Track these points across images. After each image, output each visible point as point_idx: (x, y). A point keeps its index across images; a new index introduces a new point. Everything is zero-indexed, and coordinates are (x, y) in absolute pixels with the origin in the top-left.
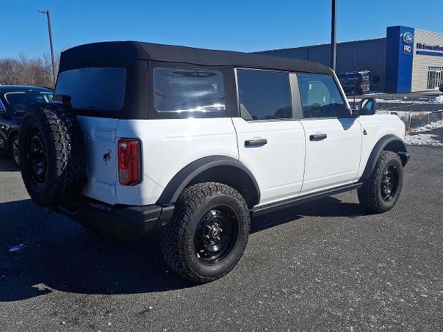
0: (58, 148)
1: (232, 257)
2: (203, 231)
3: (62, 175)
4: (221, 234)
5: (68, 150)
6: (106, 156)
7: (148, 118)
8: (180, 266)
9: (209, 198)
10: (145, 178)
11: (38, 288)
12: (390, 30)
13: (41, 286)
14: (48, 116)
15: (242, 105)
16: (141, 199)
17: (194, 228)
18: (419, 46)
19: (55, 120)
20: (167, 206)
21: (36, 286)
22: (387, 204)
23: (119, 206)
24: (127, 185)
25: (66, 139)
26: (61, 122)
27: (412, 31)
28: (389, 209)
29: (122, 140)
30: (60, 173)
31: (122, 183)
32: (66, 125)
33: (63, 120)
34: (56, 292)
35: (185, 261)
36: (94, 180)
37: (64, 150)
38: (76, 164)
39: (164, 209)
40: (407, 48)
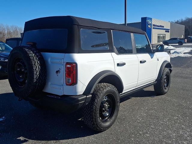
0: (34, 68)
1: (113, 118)
2: (102, 107)
3: (36, 81)
4: (109, 108)
5: (39, 69)
6: (57, 72)
7: (79, 53)
8: (94, 124)
9: (105, 90)
10: (79, 82)
11: (20, 139)
12: (142, 19)
13: (22, 138)
14: (28, 52)
15: (114, 47)
16: (76, 92)
17: (99, 105)
18: (154, 25)
19: (32, 54)
20: (88, 95)
21: (19, 138)
22: (166, 91)
23: (64, 96)
24: (70, 85)
25: (38, 64)
26: (35, 55)
27: (151, 19)
28: (166, 93)
29: (67, 63)
30: (35, 80)
31: (67, 85)
32: (37, 57)
33: (35, 54)
34: (30, 141)
35: (96, 121)
36: (50, 83)
37: (37, 69)
38: (42, 76)
39: (87, 96)
40: (149, 26)
